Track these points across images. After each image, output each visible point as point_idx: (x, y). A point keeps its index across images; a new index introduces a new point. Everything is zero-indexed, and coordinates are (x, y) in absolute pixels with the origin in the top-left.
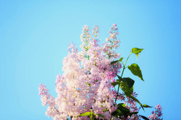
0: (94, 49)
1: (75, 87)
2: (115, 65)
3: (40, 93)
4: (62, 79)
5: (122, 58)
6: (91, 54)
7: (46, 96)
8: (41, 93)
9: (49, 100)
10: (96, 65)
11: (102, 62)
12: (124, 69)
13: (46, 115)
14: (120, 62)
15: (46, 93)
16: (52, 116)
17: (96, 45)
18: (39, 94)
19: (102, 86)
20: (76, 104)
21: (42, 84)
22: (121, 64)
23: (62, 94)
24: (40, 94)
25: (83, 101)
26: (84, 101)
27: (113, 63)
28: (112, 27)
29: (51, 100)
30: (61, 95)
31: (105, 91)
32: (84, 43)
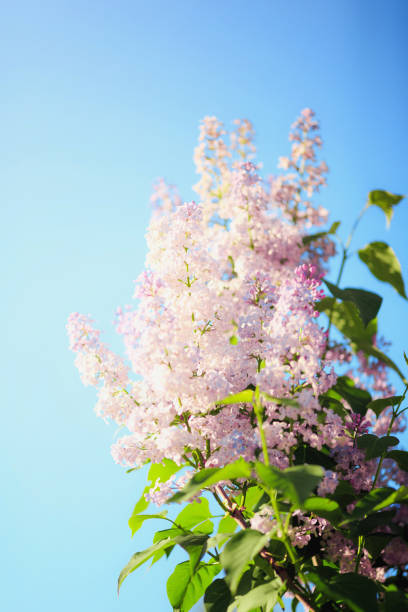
0: (246, 193)
1: (193, 316)
2: (314, 248)
3: (73, 342)
4: (154, 287)
5: (336, 225)
6: (236, 209)
7: (93, 350)
8: (76, 345)
9: (106, 364)
10: (252, 247)
11: (272, 237)
12: (345, 258)
13: (99, 414)
14: (332, 238)
15: (94, 343)
16: (117, 418)
17: (250, 180)
18: (70, 348)
19: (282, 307)
20: (199, 373)
21: (77, 315)
22: (334, 245)
23: (156, 335)
24: (75, 348)
25: (223, 362)
26: (227, 360)
27: (307, 240)
28: (300, 119)
29: (113, 366)
30: (152, 339)
31: (294, 323)
32: (207, 177)
